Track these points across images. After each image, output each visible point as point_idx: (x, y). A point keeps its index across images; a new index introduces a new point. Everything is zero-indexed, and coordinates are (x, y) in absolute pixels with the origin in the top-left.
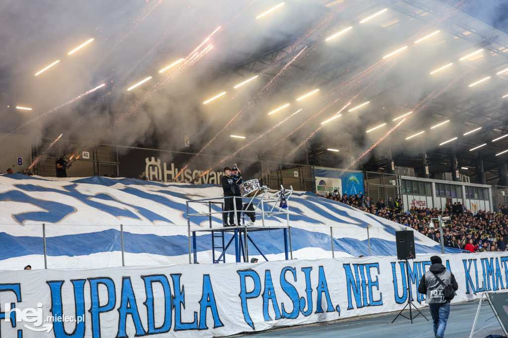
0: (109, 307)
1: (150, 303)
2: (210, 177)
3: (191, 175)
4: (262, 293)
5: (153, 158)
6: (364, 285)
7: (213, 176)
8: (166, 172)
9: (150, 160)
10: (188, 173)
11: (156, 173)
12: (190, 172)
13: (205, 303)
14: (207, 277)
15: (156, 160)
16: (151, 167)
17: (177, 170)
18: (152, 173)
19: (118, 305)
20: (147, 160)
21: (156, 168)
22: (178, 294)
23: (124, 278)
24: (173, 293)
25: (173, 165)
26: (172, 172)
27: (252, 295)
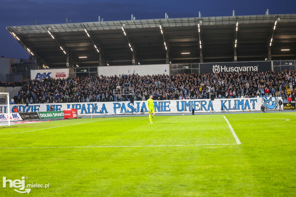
0: (79, 109)
1: (89, 108)
2: (243, 68)
3: (234, 69)
4: (121, 107)
5: (216, 65)
6: (162, 107)
7: (245, 68)
8: (222, 69)
9: (215, 66)
10: (232, 68)
11: (217, 69)
12: (233, 68)
13: (103, 109)
14: (104, 105)
15: (217, 66)
16: (215, 68)
17: (227, 68)
18: (215, 70)
19: (81, 108)
20: (214, 66)
21: (217, 68)
22: (96, 107)
23: (83, 104)
24: (94, 107)
25: (225, 67)
26: (225, 69)
27: (117, 108)
